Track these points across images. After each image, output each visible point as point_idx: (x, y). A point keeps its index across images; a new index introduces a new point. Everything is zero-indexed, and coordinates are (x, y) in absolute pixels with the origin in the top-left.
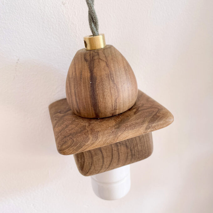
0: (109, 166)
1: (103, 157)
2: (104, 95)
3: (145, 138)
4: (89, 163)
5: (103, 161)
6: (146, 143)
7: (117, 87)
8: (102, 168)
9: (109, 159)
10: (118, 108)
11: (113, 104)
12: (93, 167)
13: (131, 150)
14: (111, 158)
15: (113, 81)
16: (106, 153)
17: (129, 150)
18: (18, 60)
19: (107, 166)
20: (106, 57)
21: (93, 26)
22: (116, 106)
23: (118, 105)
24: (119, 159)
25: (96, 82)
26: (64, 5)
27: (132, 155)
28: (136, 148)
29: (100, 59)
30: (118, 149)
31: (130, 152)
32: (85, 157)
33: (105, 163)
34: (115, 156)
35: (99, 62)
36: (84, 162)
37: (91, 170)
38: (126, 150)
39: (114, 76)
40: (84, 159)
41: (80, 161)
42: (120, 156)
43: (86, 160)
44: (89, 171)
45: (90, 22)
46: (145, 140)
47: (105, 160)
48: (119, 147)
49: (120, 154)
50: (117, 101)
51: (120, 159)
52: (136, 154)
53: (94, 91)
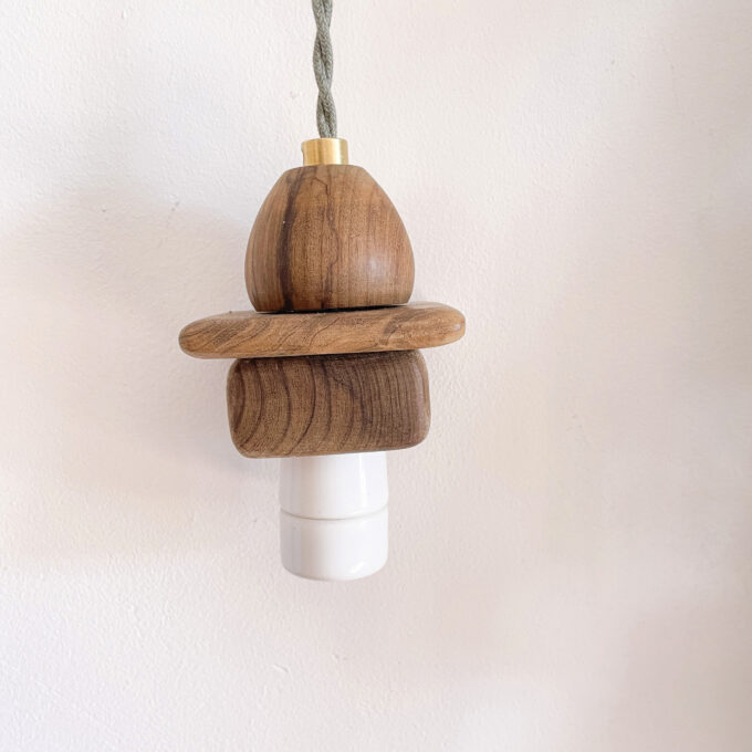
0: (304, 435)
1: (290, 405)
2: (304, 251)
3: (401, 382)
4: (255, 413)
5: (289, 418)
6: (403, 395)
7: (337, 239)
8: (285, 435)
9: (305, 416)
10: (334, 287)
11: (324, 274)
12: (262, 429)
13: (362, 407)
14: (309, 412)
15: (331, 223)
16: (300, 397)
17: (359, 405)
18: (177, 204)
19: (298, 435)
20: (330, 176)
21: (323, 120)
22: (329, 282)
23: (335, 280)
24: (330, 421)
25: (294, 221)
26: (293, 97)
27: (364, 421)
28: (376, 403)
29: (316, 178)
30: (330, 394)
31: (359, 410)
32: (247, 395)
33: (293, 423)
34: (321, 411)
35: (311, 184)
36: (243, 407)
37: (257, 435)
38: (349, 402)
39: (337, 215)
40: (244, 399)
41: (234, 404)
42: (334, 414)
43: (247, 402)
44: (251, 436)
45: (318, 112)
46: (402, 387)
47: (294, 415)
48: (332, 390)
49: (333, 409)
50: (335, 270)
51: (333, 422)
52: (374, 420)
53: (285, 240)
